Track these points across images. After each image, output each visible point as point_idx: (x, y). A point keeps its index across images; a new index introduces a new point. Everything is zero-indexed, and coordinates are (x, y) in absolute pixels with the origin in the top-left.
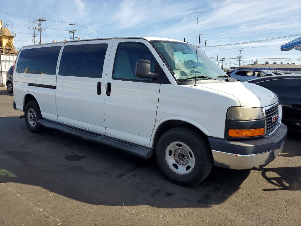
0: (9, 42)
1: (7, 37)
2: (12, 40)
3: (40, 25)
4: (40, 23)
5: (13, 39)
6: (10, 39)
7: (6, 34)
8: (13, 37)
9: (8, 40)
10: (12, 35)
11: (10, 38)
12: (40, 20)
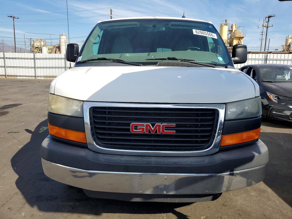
0: (239, 42)
1: (237, 38)
2: (241, 41)
3: (268, 22)
4: (269, 19)
5: (243, 39)
6: (240, 40)
7: (237, 36)
8: (243, 37)
9: (238, 40)
10: (242, 36)
11: (240, 38)
12: (269, 17)
